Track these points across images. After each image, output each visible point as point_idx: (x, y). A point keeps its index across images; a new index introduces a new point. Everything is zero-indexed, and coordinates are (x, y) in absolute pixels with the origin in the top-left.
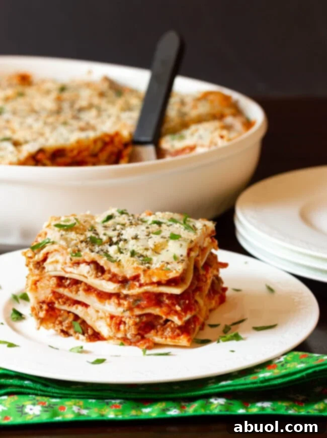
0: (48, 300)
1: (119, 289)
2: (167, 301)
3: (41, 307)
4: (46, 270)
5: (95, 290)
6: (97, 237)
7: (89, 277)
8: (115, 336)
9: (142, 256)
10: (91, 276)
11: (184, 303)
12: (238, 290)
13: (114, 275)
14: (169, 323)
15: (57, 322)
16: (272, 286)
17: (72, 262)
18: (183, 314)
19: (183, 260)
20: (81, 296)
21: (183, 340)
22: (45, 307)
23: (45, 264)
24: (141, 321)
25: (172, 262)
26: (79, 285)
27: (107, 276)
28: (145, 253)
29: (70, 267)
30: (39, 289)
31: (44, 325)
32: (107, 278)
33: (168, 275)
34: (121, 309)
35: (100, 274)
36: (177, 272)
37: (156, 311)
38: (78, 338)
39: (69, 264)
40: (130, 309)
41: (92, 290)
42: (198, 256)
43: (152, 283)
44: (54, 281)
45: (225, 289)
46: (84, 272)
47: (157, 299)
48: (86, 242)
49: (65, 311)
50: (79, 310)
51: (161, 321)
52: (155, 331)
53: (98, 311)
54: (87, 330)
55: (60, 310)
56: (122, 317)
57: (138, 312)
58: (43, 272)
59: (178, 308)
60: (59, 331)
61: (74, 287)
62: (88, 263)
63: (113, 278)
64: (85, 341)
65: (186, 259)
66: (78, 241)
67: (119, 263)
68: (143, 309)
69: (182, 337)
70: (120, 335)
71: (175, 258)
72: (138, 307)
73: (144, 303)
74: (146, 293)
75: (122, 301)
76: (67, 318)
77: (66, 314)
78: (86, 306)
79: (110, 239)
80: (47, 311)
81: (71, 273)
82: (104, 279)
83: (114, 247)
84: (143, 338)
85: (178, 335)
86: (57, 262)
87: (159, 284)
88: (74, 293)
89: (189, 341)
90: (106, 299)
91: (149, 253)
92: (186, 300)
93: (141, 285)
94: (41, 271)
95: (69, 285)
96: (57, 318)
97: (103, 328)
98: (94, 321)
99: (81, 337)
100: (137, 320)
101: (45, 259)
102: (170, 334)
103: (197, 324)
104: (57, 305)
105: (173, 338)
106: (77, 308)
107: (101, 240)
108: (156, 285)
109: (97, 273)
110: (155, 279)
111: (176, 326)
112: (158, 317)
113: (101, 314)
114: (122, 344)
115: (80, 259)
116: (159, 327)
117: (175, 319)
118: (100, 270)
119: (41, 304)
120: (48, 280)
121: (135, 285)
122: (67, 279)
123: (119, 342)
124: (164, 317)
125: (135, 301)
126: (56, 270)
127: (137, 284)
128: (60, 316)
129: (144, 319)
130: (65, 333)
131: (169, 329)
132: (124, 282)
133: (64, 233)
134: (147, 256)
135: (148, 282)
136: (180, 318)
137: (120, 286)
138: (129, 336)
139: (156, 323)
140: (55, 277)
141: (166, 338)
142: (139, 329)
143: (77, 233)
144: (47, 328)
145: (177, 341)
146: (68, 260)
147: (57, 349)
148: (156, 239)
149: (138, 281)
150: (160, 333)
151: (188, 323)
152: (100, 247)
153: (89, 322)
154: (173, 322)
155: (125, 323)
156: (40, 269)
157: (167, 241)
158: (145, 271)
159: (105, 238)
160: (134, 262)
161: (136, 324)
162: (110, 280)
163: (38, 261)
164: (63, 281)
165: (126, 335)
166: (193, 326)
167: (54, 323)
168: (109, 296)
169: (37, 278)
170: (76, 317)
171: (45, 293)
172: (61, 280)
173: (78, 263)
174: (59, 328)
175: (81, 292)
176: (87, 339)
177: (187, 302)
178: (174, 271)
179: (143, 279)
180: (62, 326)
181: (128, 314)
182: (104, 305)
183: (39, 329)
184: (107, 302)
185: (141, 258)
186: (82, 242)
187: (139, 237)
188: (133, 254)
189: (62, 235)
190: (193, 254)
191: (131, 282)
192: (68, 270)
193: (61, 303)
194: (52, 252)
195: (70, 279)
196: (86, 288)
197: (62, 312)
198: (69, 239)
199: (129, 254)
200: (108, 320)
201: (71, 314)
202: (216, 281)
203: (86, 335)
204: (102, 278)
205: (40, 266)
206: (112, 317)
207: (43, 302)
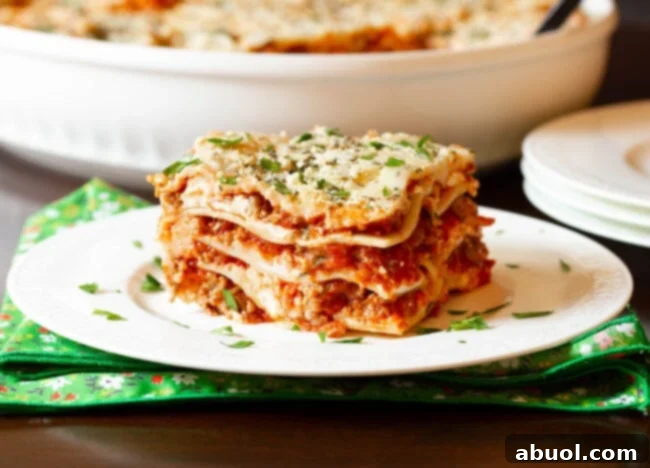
0: (187, 256)
1: (293, 238)
2: (366, 260)
3: (176, 266)
4: (184, 206)
5: (258, 239)
6: (273, 160)
7: (248, 218)
8: (287, 316)
9: (335, 188)
10: (250, 216)
11: (397, 265)
12: (513, 267)
13: (286, 215)
14: (370, 297)
15: (201, 291)
16: (566, 261)
17: (223, 192)
18: (392, 281)
19: (397, 196)
20: (237, 250)
21: (392, 325)
22: (182, 265)
23: (184, 197)
24: (325, 291)
25: (379, 199)
26: (234, 232)
27: (275, 216)
28: (341, 185)
29: (220, 201)
30: (174, 237)
31: (181, 295)
32: (276, 220)
33: (366, 215)
34: (296, 272)
35: (263, 213)
36: (381, 211)
37: (350, 276)
38: (231, 318)
39: (218, 197)
40: (310, 271)
41: (253, 240)
42: (432, 195)
43: (343, 230)
44: (194, 224)
45: (490, 263)
46: (240, 210)
47: (349, 256)
48: (254, 166)
49: (212, 272)
50: (234, 273)
51: (359, 293)
52: (349, 308)
53: (261, 275)
54: (245, 304)
55: (205, 272)
56: (298, 285)
57: (321, 277)
58: (180, 209)
59: (382, 271)
60: (204, 306)
61: (226, 235)
62: (246, 195)
63: (284, 221)
64: (240, 321)
65: (403, 195)
66: (240, 163)
67: (294, 197)
68: (330, 271)
69: (390, 319)
70: (295, 314)
71: (385, 192)
72: (321, 267)
73: (330, 261)
74: (333, 244)
75: (298, 259)
76: (215, 285)
77: (214, 279)
78: (244, 265)
79: (294, 163)
80: (186, 272)
81: (221, 211)
82: (269, 221)
83: (296, 175)
84: (330, 319)
85: (384, 316)
86: (200, 193)
87: (354, 230)
88: (226, 243)
89: (401, 326)
90: (274, 255)
91: (347, 186)
92: (400, 260)
93: (326, 233)
94: (177, 208)
95: (219, 231)
96: (200, 284)
97: (270, 302)
98: (256, 292)
99: (235, 314)
100: (320, 289)
101: (183, 188)
102: (372, 314)
103: (420, 302)
104: (200, 264)
105: (376, 321)
106: (230, 269)
107: (279, 164)
108: (349, 233)
109: (259, 212)
110: (347, 223)
111: (381, 302)
112: (353, 286)
113: (266, 280)
114: (296, 328)
115: (235, 188)
116: (355, 302)
117: (379, 289)
118: (264, 206)
119: (176, 261)
120: (187, 223)
121: (317, 231)
122: (216, 220)
123: (293, 324)
124: (362, 286)
125: (317, 257)
126: (198, 206)
127: (320, 230)
128: (206, 281)
129: (332, 288)
130: (213, 309)
131: (370, 307)
132: (300, 226)
133: (219, 150)
134: (343, 189)
135: (337, 226)
136: (387, 288)
137: (295, 233)
138: (308, 315)
139: (351, 296)
140: (198, 217)
141: (365, 321)
142: (323, 304)
143: (241, 152)
144: (187, 300)
145: (381, 325)
146: (216, 190)
147: (187, 327)
148: (365, 165)
149: (322, 225)
150: (356, 313)
151: (403, 298)
152: (275, 175)
153: (248, 292)
154: (376, 295)
155: (302, 295)
156: (176, 204)
157: (381, 168)
158: (332, 209)
159: (284, 163)
160: (318, 195)
161: (317, 295)
162: (279, 223)
163: (173, 190)
164: (210, 224)
165: (303, 313)
166: (410, 304)
167: (196, 292)
168: (279, 249)
169: (170, 219)
170: (230, 284)
171: (184, 244)
172: (206, 223)
173: (231, 195)
174: (204, 300)
175: (237, 243)
176: (244, 319)
177: (402, 264)
178: (377, 210)
179: (329, 223)
180: (208, 297)
181: (307, 279)
182: (272, 264)
183: (172, 300)
184: (275, 259)
185: (333, 192)
186: (246, 166)
187: (339, 162)
188: (321, 185)
189: (216, 154)
190: (419, 190)
191: (311, 227)
192: (218, 205)
193: (207, 260)
194: (193, 177)
195: (222, 221)
196: (243, 235)
197: (209, 275)
198: (226, 161)
199: (315, 184)
200: (277, 288)
201: (221, 279)
202: (470, 246)
203: (244, 313)
204: (266, 219)
205: (175, 198)
206: (283, 284)
207: (181, 258)
